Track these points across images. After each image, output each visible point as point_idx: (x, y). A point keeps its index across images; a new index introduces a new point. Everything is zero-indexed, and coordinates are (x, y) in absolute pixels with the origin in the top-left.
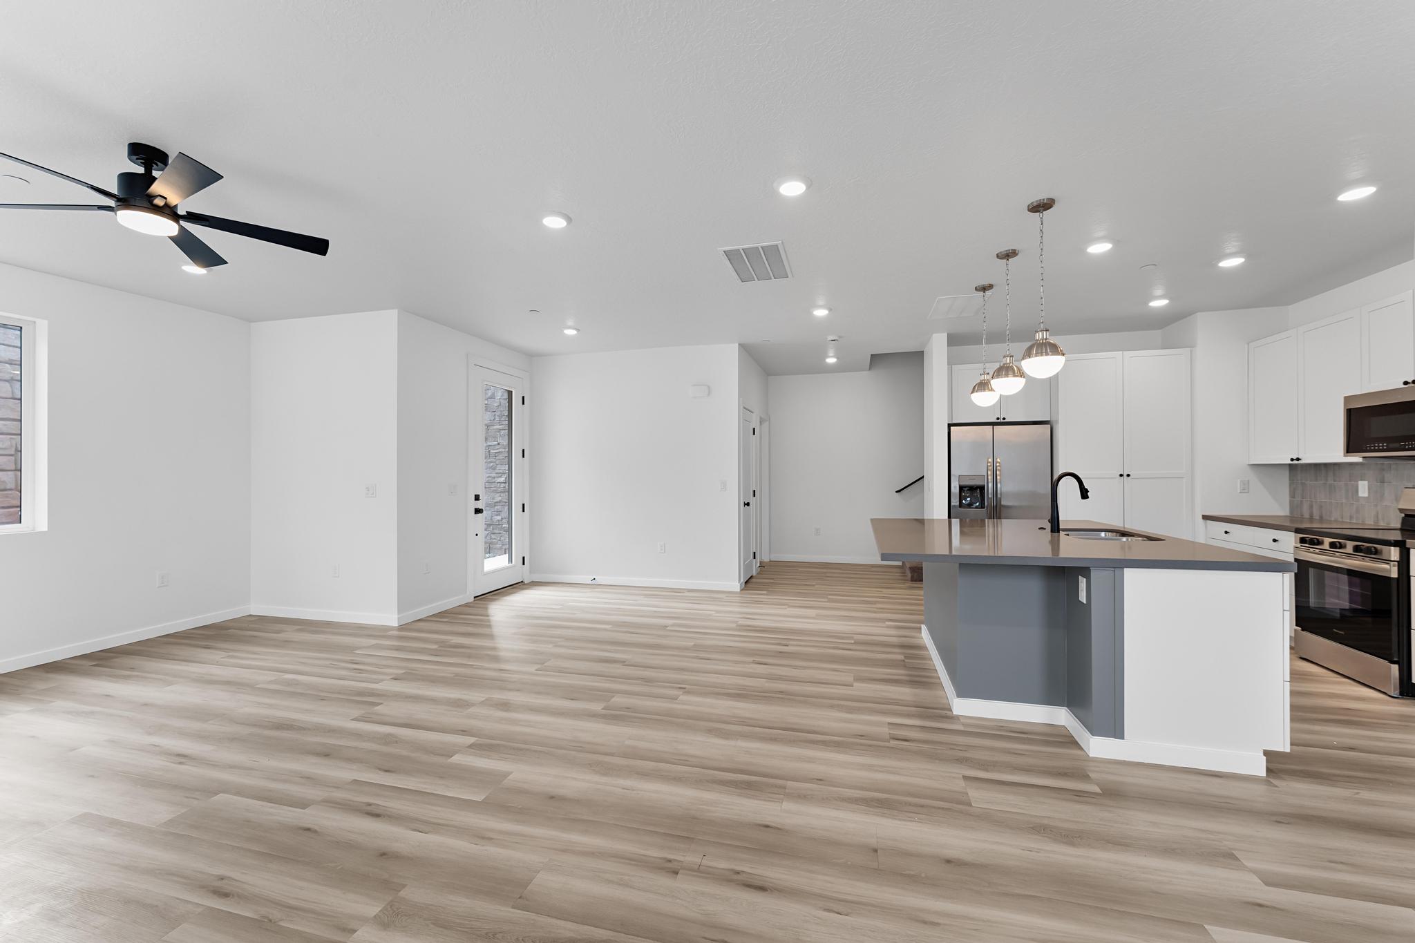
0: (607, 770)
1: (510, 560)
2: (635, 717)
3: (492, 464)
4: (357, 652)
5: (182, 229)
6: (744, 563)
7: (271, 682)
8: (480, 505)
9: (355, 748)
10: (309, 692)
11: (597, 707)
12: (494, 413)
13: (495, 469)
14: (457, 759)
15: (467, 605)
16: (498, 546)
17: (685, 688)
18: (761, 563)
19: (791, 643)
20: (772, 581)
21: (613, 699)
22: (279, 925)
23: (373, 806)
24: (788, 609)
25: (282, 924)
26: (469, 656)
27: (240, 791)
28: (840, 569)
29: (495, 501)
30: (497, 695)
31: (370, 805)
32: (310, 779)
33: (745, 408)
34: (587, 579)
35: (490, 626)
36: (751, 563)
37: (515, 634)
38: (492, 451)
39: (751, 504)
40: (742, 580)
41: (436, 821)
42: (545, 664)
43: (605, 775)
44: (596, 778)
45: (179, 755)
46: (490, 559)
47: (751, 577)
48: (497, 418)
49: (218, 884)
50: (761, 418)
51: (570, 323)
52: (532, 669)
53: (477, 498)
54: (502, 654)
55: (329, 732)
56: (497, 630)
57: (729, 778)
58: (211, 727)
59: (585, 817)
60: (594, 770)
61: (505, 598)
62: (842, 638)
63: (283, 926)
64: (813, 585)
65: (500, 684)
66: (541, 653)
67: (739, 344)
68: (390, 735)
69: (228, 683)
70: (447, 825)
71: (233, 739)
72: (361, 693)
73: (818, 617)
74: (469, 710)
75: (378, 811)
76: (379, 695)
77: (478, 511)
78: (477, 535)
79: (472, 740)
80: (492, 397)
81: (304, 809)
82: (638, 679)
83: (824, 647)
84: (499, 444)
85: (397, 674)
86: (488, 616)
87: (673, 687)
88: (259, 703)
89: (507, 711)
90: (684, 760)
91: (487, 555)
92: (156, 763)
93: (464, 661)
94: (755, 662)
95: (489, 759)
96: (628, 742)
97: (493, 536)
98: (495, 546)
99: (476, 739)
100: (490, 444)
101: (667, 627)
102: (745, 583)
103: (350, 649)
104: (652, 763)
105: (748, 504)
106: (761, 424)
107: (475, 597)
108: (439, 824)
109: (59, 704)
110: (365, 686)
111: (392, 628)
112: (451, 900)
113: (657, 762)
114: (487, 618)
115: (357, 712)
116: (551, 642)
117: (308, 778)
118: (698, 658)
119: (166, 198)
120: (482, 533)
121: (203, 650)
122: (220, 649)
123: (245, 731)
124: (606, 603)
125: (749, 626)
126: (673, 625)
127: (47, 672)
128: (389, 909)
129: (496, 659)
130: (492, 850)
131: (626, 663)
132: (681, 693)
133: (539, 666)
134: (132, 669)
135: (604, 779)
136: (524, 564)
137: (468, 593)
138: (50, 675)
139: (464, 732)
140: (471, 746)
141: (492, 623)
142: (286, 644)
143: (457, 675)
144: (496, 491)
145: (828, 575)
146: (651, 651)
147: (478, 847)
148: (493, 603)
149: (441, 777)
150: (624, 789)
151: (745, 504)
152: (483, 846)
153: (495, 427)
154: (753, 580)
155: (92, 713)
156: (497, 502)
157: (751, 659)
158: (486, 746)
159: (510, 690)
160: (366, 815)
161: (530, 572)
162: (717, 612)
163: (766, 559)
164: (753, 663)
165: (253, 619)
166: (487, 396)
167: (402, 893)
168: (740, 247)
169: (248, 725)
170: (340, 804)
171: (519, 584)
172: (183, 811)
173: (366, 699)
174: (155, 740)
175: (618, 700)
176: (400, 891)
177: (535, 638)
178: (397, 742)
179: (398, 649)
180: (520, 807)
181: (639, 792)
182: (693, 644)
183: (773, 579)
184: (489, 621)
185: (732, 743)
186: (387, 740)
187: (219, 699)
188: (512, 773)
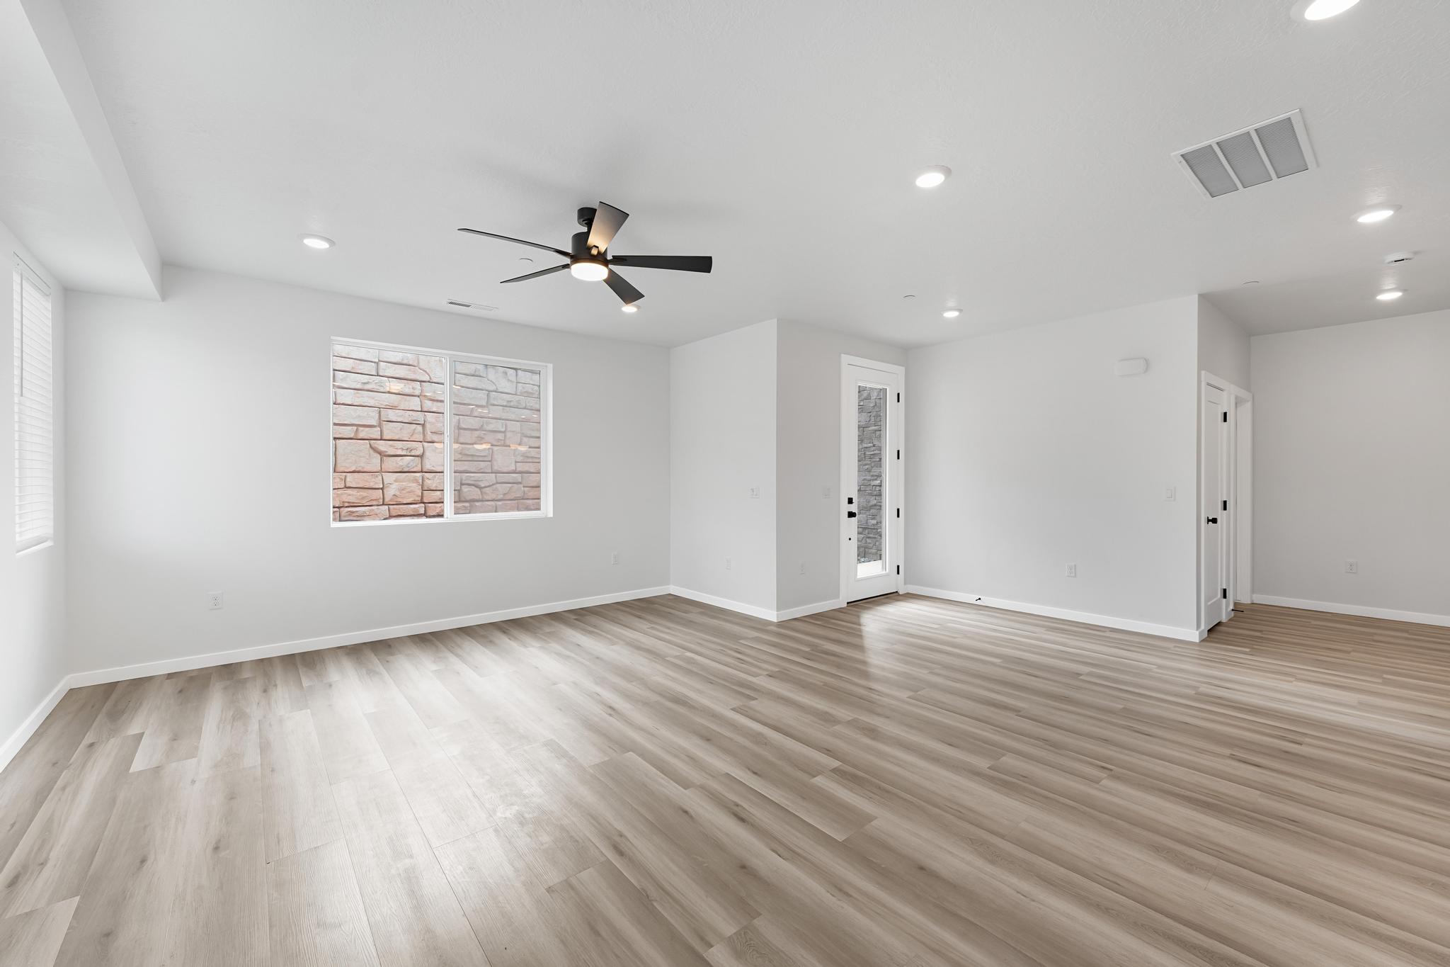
0: (994, 857)
1: (884, 567)
2: (1035, 793)
3: (867, 466)
4: (741, 641)
5: (611, 272)
6: (1206, 602)
7: (676, 657)
8: (853, 508)
9: (731, 739)
10: (700, 672)
11: (983, 764)
12: (869, 414)
13: (870, 471)
14: (820, 781)
15: (840, 610)
16: (874, 551)
17: (1111, 770)
18: (1235, 604)
19: (1308, 740)
20: (1259, 634)
21: (1004, 758)
22: (653, 905)
23: (740, 808)
24: (1294, 683)
25: (655, 904)
26: (839, 666)
27: (643, 754)
28: (1407, 631)
29: (871, 504)
30: (866, 718)
31: (737, 805)
32: (693, 760)
33: (1208, 384)
34: (971, 598)
35: (860, 636)
36: (1218, 605)
37: (887, 650)
38: (868, 453)
39: (1219, 521)
40: (1204, 627)
41: (795, 849)
42: (919, 693)
43: (992, 862)
44: (979, 862)
45: (610, 707)
46: (863, 564)
47: (1219, 624)
48: (873, 419)
49: (617, 839)
50: (1237, 398)
51: (951, 303)
52: (904, 695)
53: (850, 501)
54: (872, 670)
55: (713, 716)
56: (869, 642)
57: (1197, 942)
58: (633, 688)
59: (964, 914)
60: (976, 849)
61: (878, 608)
62: (1429, 755)
63: (656, 908)
64: (1348, 652)
65: (867, 705)
66: (915, 678)
67: (1201, 296)
68: (760, 734)
69: (649, 651)
70: (805, 859)
71: (646, 704)
72: (742, 684)
73: (1361, 706)
74: (835, 727)
75: (744, 816)
76: (755, 690)
77: (851, 515)
78: (850, 539)
79: (836, 764)
80: (868, 398)
81: (686, 789)
82: (1038, 739)
83: (1386, 763)
84: (874, 446)
85: (772, 671)
86: (860, 625)
87: (1091, 764)
88: (666, 674)
89: (874, 739)
90: (1116, 883)
91: (862, 560)
92: (597, 711)
93: (834, 671)
94: (1232, 757)
95: (851, 791)
96: (1023, 825)
97: (868, 541)
98: (870, 551)
99: (841, 763)
100: (866, 445)
101: (1081, 675)
102: (1209, 631)
103: (736, 638)
104: (1062, 870)
105: (1214, 521)
106: (1236, 407)
107: (848, 603)
108: (798, 854)
109: (555, 646)
110: (745, 677)
111: (770, 623)
112: (802, 956)
113: (1067, 869)
114: (858, 627)
115: (736, 703)
116: (926, 668)
117: (692, 758)
118: (1129, 728)
119: (598, 247)
120: (855, 537)
121: (637, 619)
122: (645, 619)
123: (654, 698)
124: (995, 630)
125: (1220, 698)
126: (1089, 674)
127: (552, 619)
128: (743, 936)
129: (865, 675)
130: (847, 911)
131: (1020, 714)
132: (1106, 775)
133: (911, 694)
134: (595, 626)
135: (989, 868)
136: (898, 573)
137: (841, 598)
138: (553, 622)
139: (828, 752)
140: (835, 770)
141: (863, 634)
142: (689, 624)
143: (826, 684)
144: (871, 495)
145: (1376, 638)
146: (1057, 704)
147: (834, 899)
148: (866, 611)
149: (804, 798)
150: (1018, 892)
151: (1209, 521)
152: (839, 900)
153: (870, 429)
154: (1221, 628)
155: (568, 657)
156: (872, 506)
157: (1227, 752)
158: (852, 776)
159: (879, 715)
160: (733, 816)
161: (905, 584)
162: (1160, 667)
163: (1245, 599)
164: (1229, 757)
165: (671, 597)
166: (863, 397)
167: (756, 922)
168: (1212, 141)
169: (656, 693)
170: (712, 794)
171: (894, 594)
172: (606, 759)
173: (744, 690)
174: (598, 689)
175: (1009, 761)
176: (754, 918)
177: (909, 659)
178: (766, 744)
179: (775, 645)
180: (883, 866)
181: (1041, 907)
182: (1121, 707)
183: (1261, 631)
184: (860, 630)
185: (1200, 882)
186: (758, 738)
187: (641, 664)
188: (876, 818)
